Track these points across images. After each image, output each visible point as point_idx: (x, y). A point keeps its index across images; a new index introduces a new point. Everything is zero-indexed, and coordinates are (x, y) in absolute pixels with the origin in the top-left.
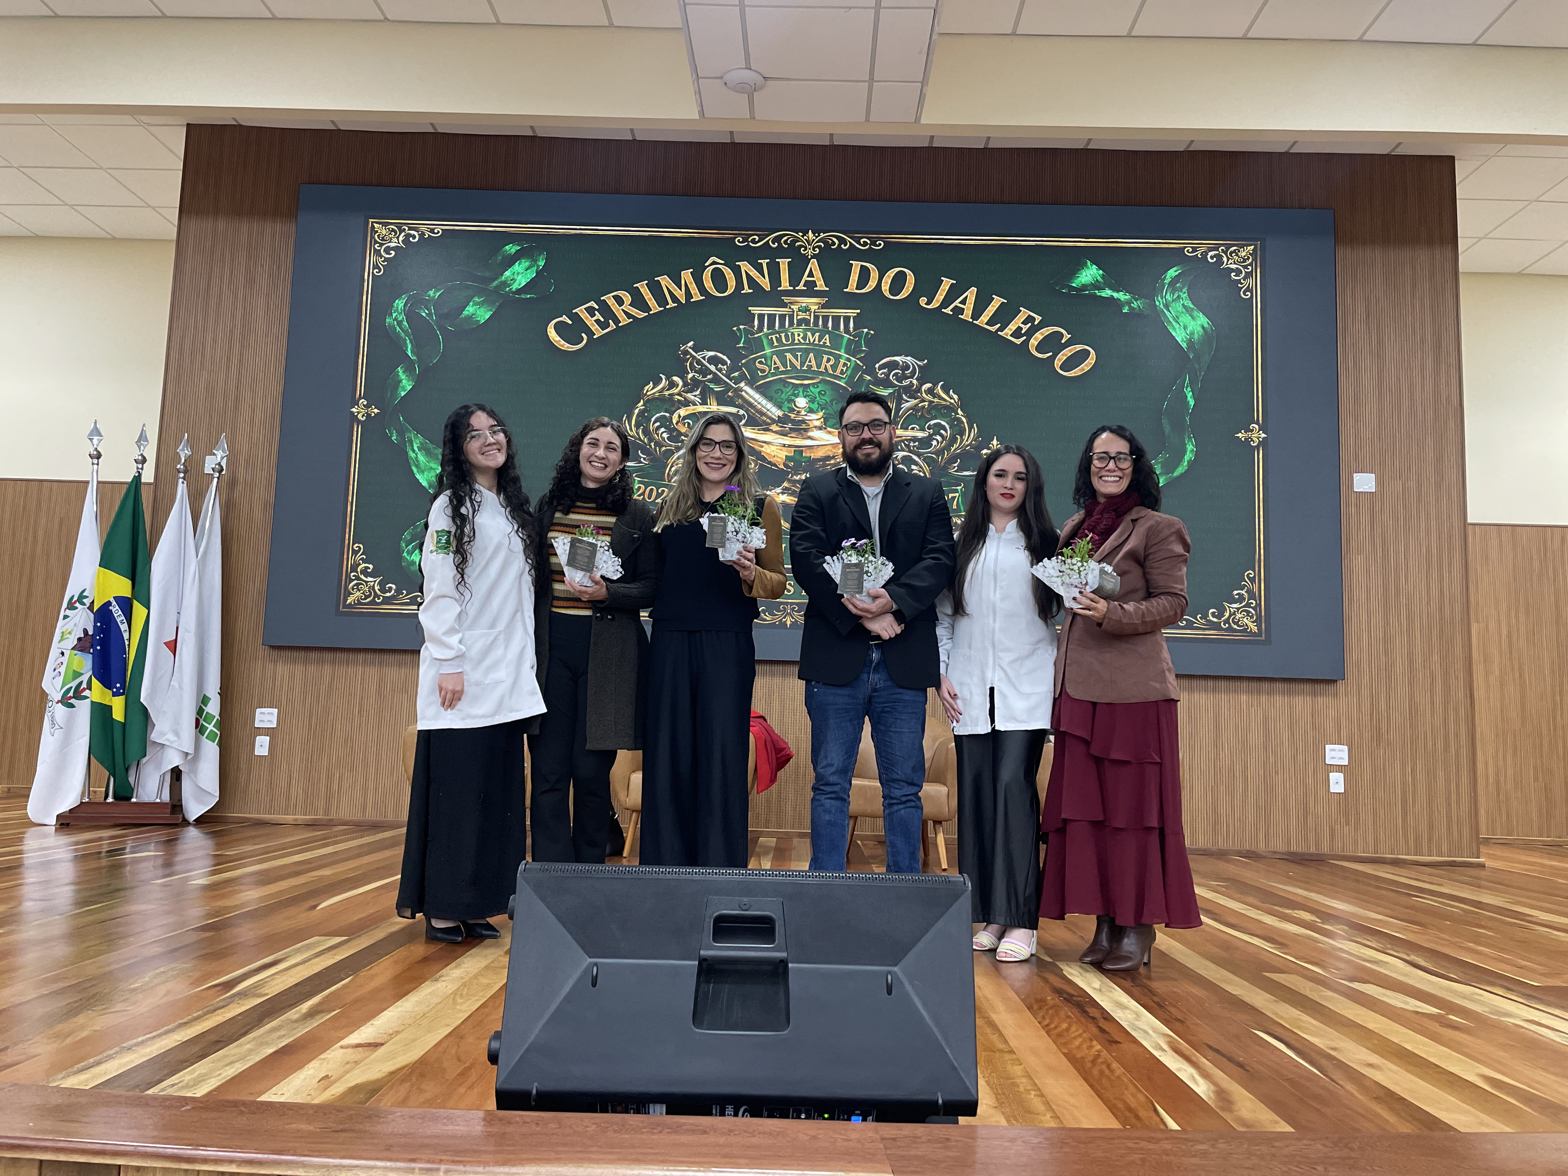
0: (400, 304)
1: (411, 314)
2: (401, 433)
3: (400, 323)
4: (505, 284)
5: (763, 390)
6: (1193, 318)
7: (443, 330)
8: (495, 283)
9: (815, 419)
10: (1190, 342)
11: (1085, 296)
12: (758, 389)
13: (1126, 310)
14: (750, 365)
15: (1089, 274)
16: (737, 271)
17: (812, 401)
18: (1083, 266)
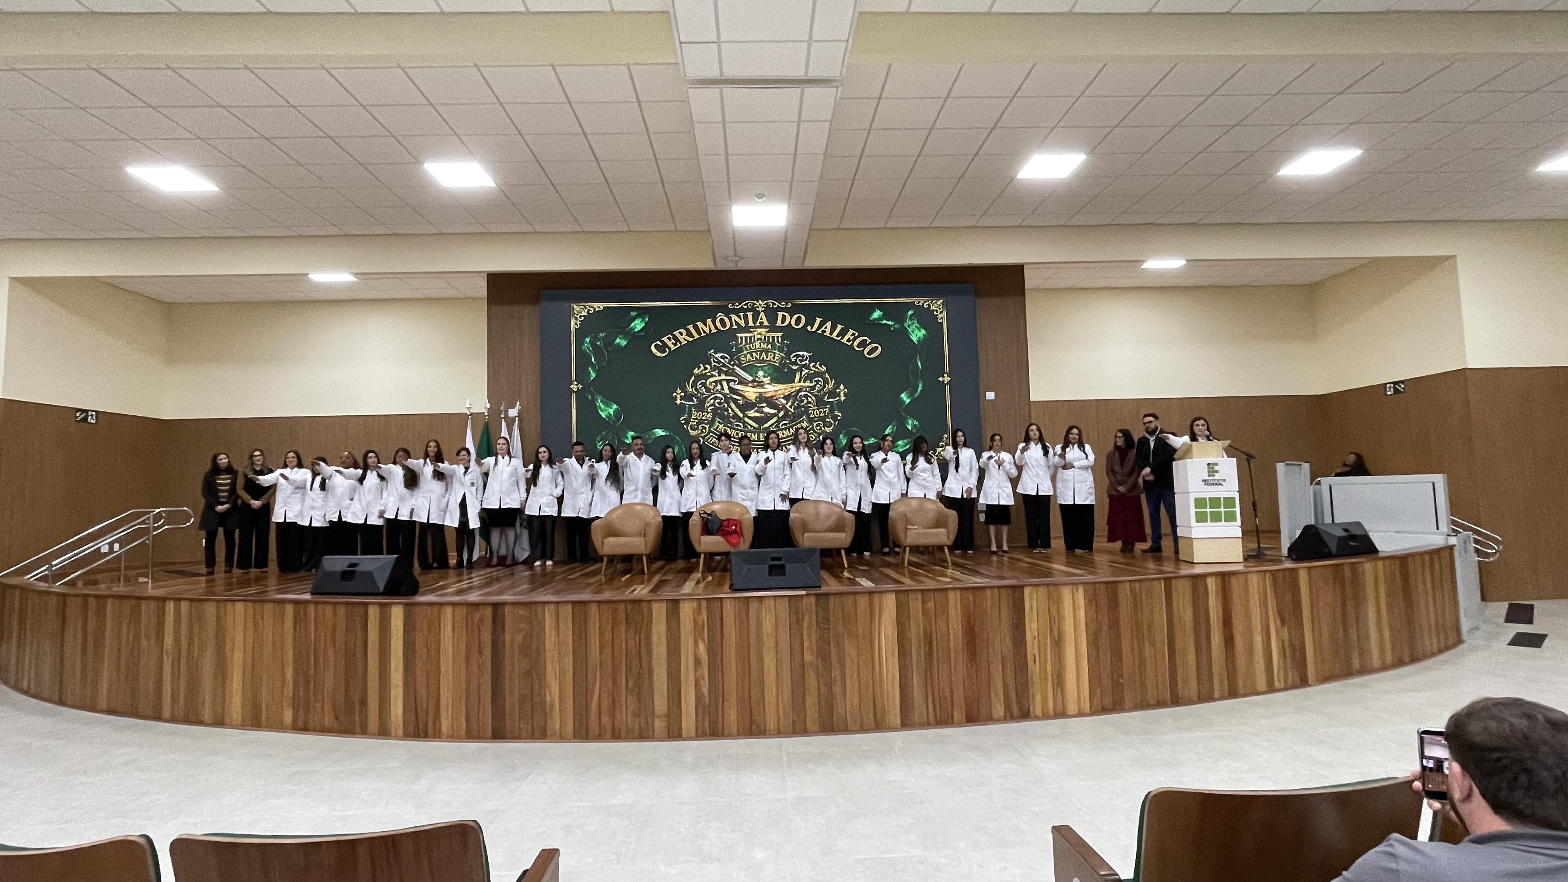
0: (588, 340)
1: (592, 343)
2: (593, 397)
3: (588, 348)
4: (633, 329)
5: (744, 369)
6: (920, 331)
7: (607, 351)
8: (628, 329)
9: (767, 380)
10: (918, 341)
11: (876, 323)
12: (743, 369)
13: (892, 329)
14: (739, 359)
15: (877, 314)
16: (730, 319)
17: (765, 372)
18: (874, 311)
